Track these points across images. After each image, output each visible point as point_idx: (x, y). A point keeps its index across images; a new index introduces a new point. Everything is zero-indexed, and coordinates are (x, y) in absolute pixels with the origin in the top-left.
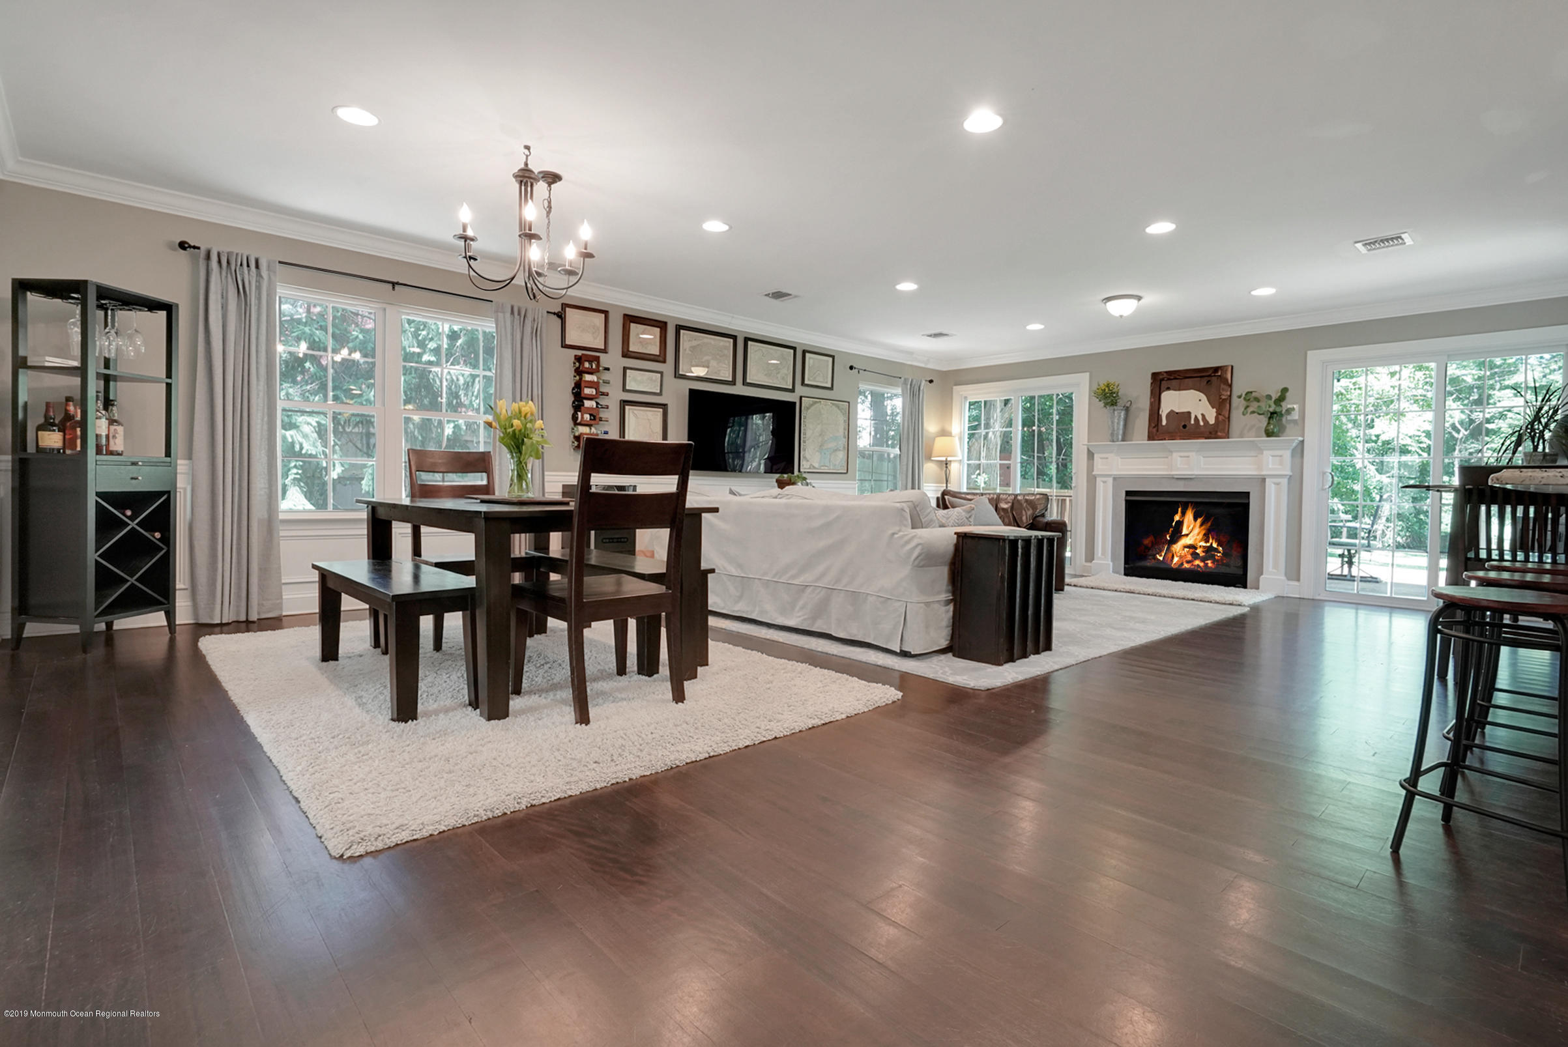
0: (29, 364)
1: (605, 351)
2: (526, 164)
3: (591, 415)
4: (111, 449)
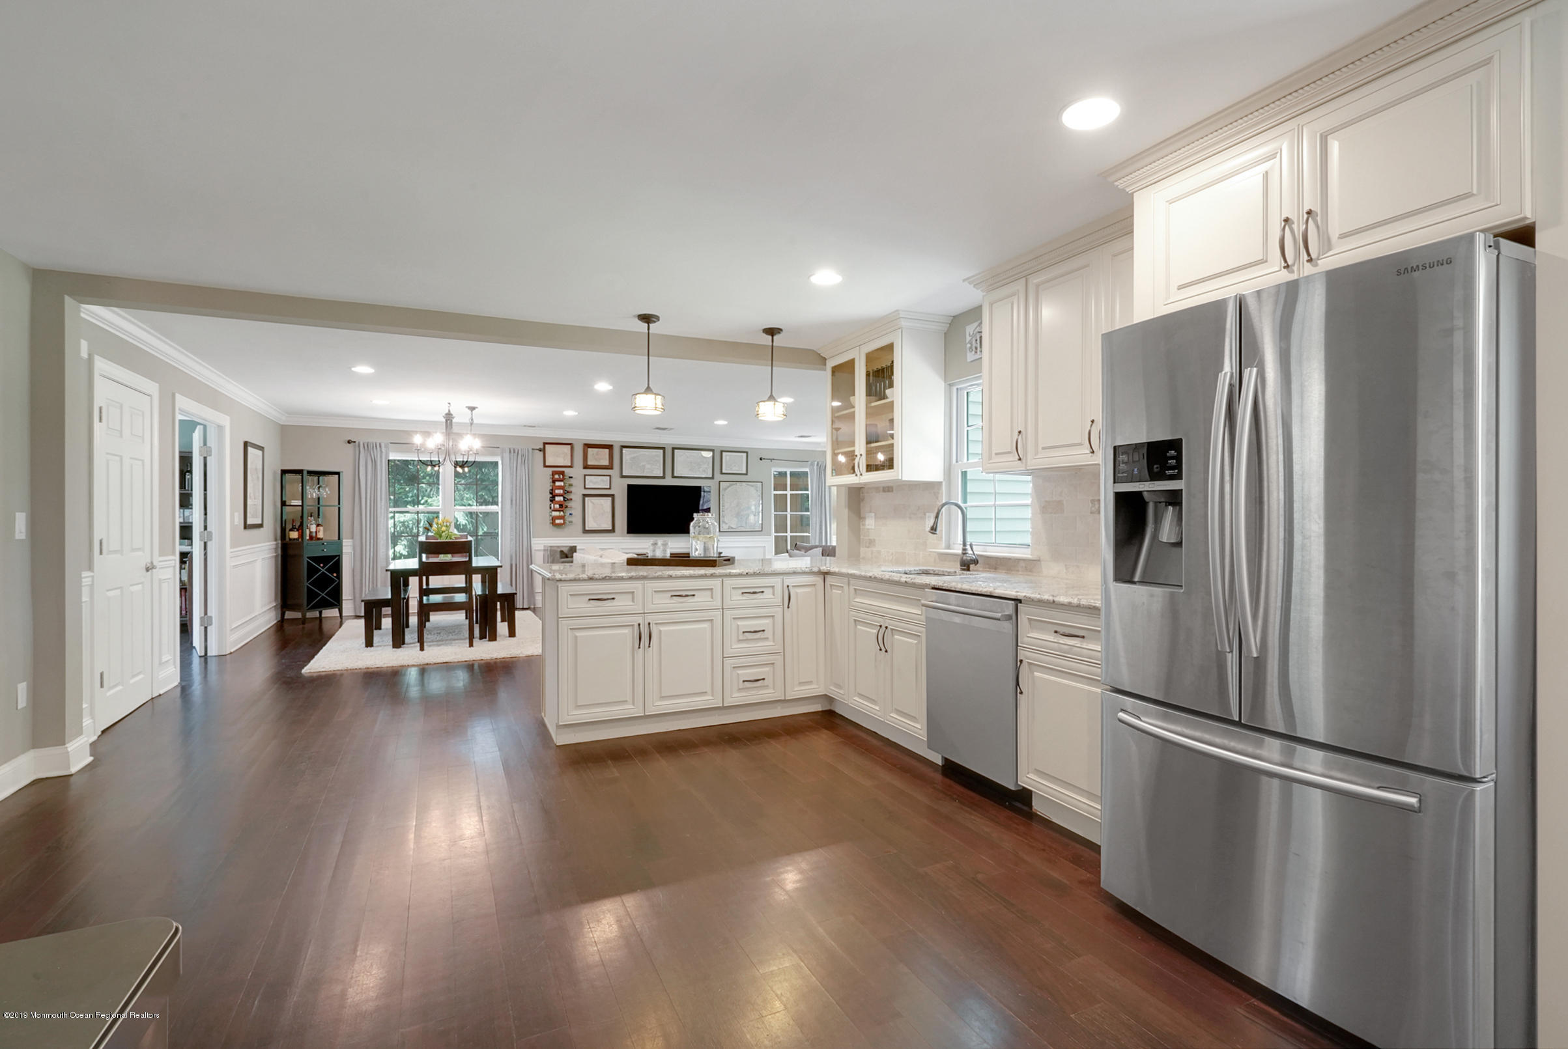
0: (288, 504)
1: (571, 467)
3: (560, 505)
4: (319, 537)
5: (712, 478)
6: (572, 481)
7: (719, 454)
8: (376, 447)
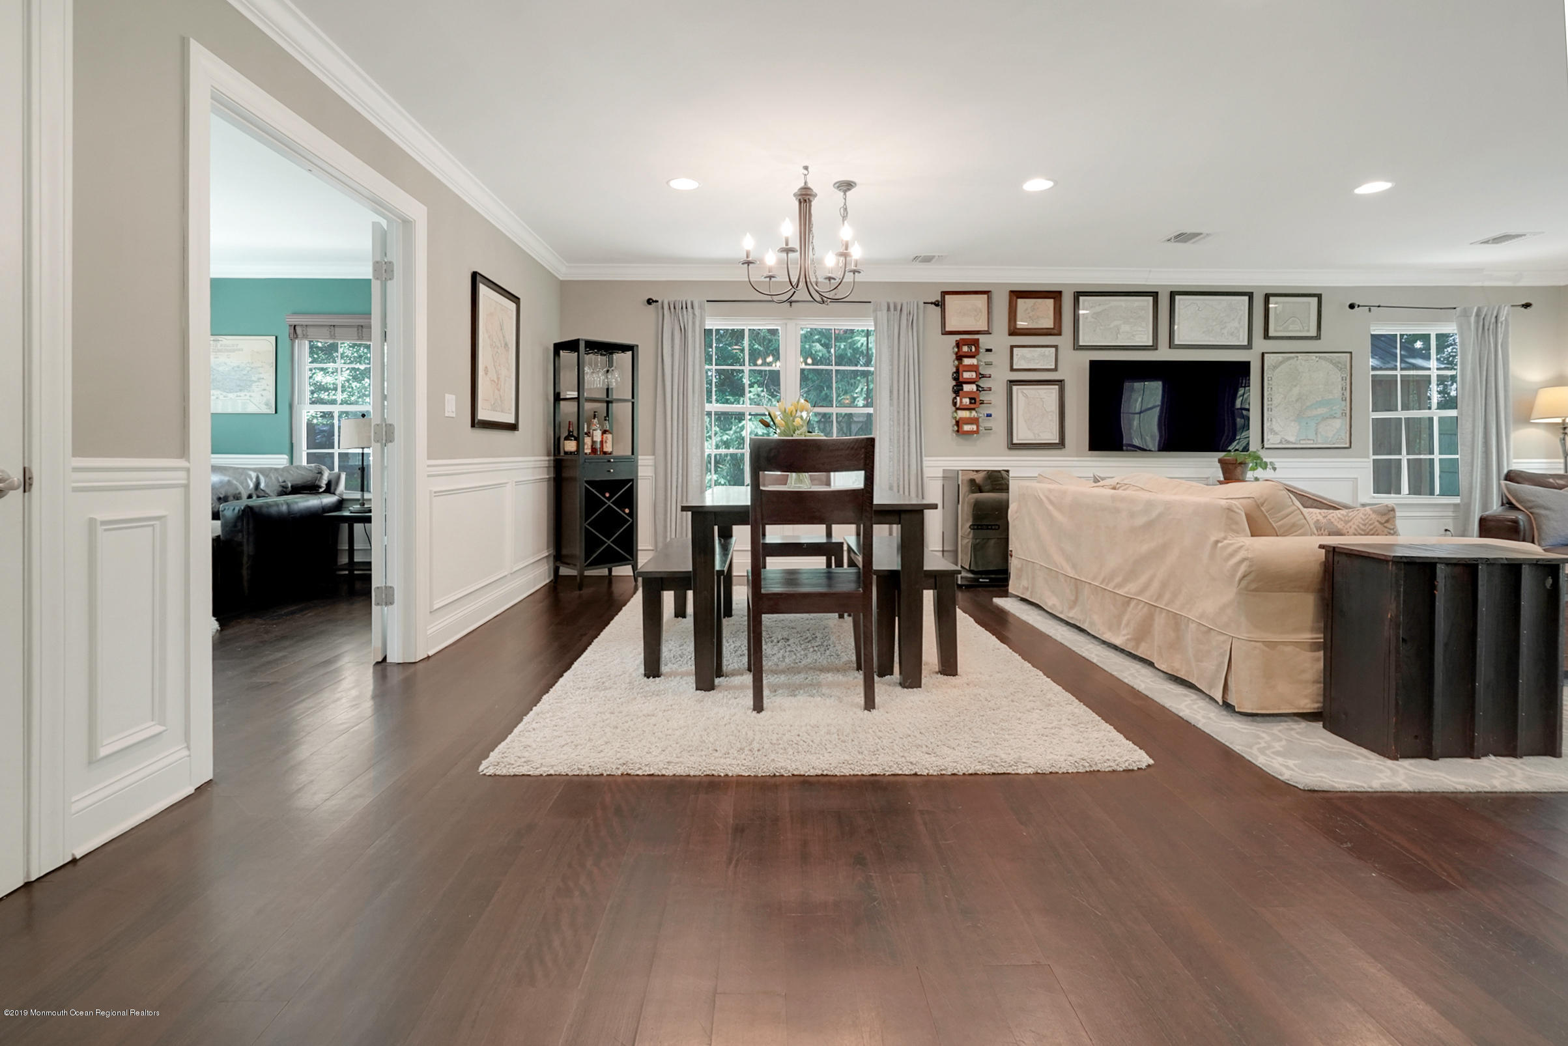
0: (562, 397)
1: (988, 332)
3: (971, 399)
4: (605, 450)
6: (989, 357)
8: (687, 308)
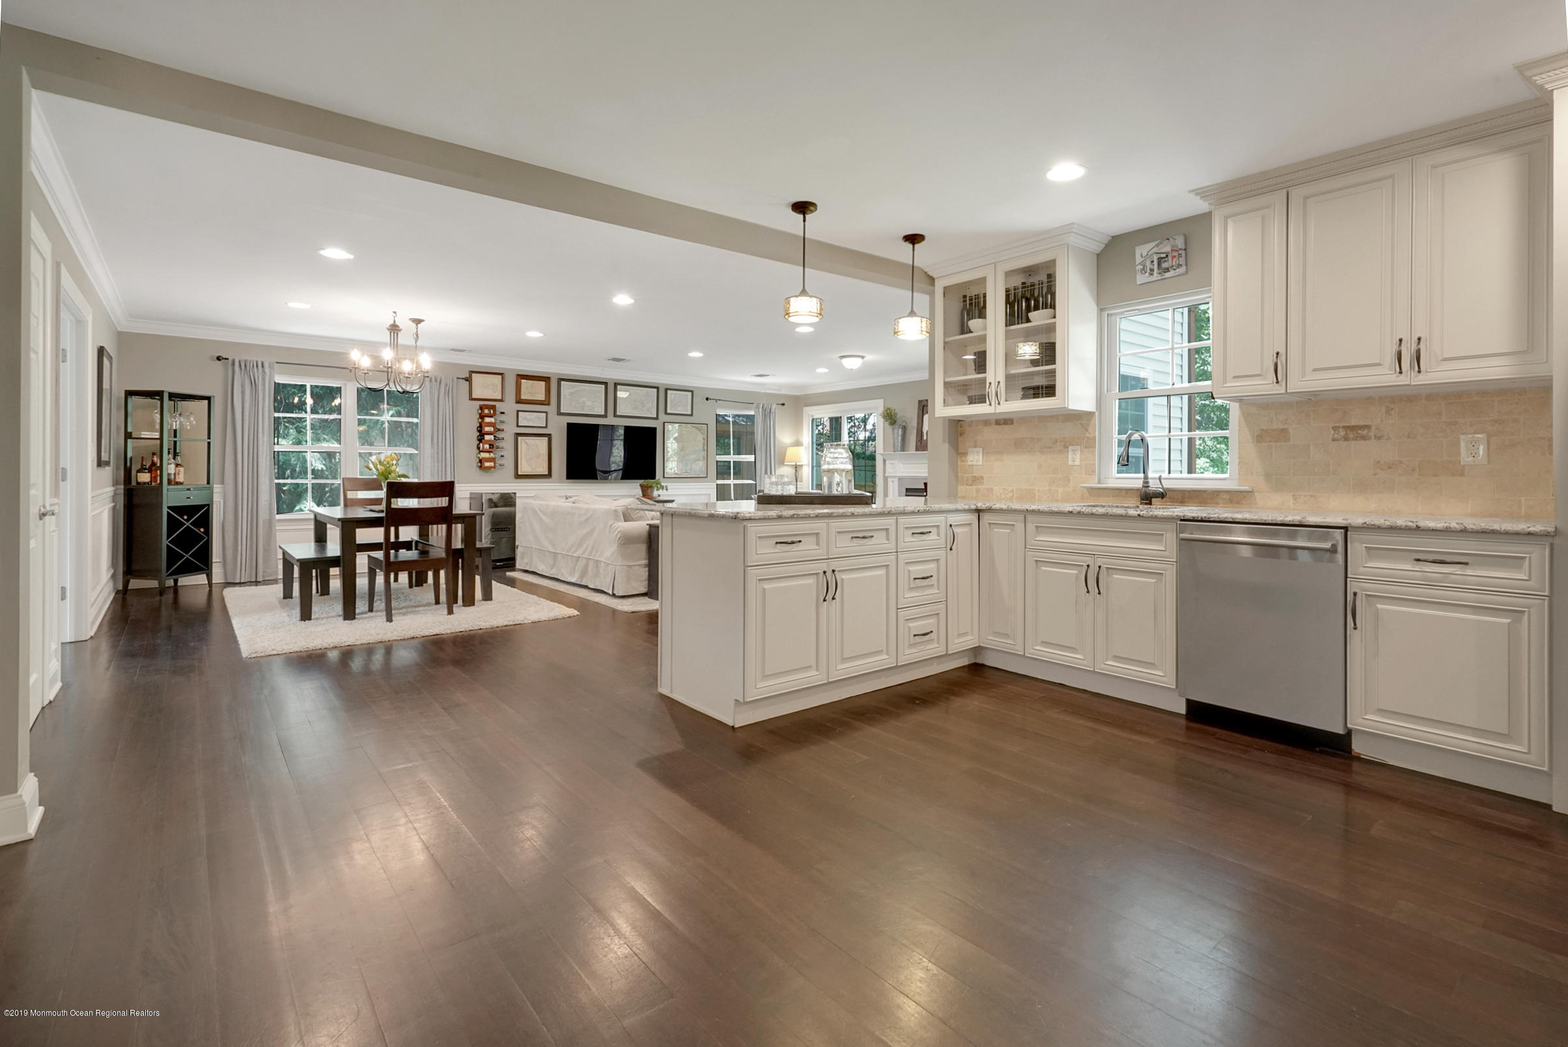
0: (133, 436)
1: (501, 400)
2: (395, 322)
3: (490, 445)
4: (177, 480)
5: (657, 418)
6: (502, 417)
7: (662, 392)
8: (257, 366)
